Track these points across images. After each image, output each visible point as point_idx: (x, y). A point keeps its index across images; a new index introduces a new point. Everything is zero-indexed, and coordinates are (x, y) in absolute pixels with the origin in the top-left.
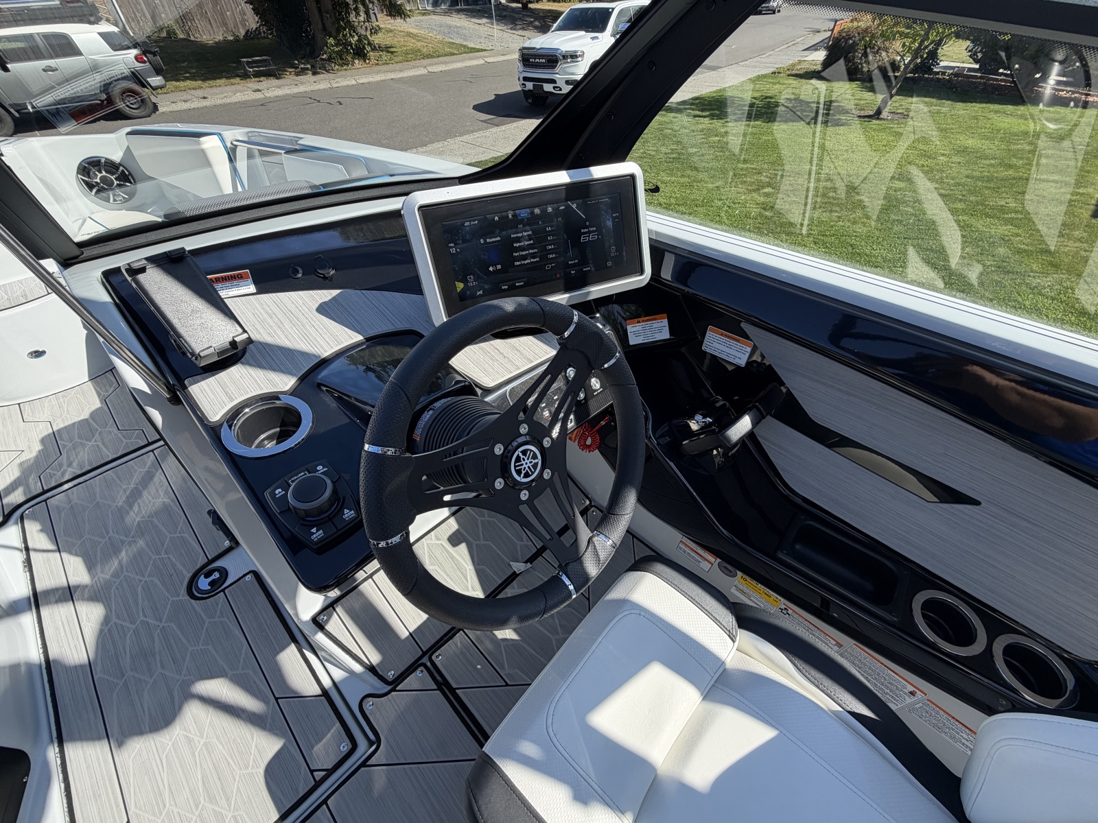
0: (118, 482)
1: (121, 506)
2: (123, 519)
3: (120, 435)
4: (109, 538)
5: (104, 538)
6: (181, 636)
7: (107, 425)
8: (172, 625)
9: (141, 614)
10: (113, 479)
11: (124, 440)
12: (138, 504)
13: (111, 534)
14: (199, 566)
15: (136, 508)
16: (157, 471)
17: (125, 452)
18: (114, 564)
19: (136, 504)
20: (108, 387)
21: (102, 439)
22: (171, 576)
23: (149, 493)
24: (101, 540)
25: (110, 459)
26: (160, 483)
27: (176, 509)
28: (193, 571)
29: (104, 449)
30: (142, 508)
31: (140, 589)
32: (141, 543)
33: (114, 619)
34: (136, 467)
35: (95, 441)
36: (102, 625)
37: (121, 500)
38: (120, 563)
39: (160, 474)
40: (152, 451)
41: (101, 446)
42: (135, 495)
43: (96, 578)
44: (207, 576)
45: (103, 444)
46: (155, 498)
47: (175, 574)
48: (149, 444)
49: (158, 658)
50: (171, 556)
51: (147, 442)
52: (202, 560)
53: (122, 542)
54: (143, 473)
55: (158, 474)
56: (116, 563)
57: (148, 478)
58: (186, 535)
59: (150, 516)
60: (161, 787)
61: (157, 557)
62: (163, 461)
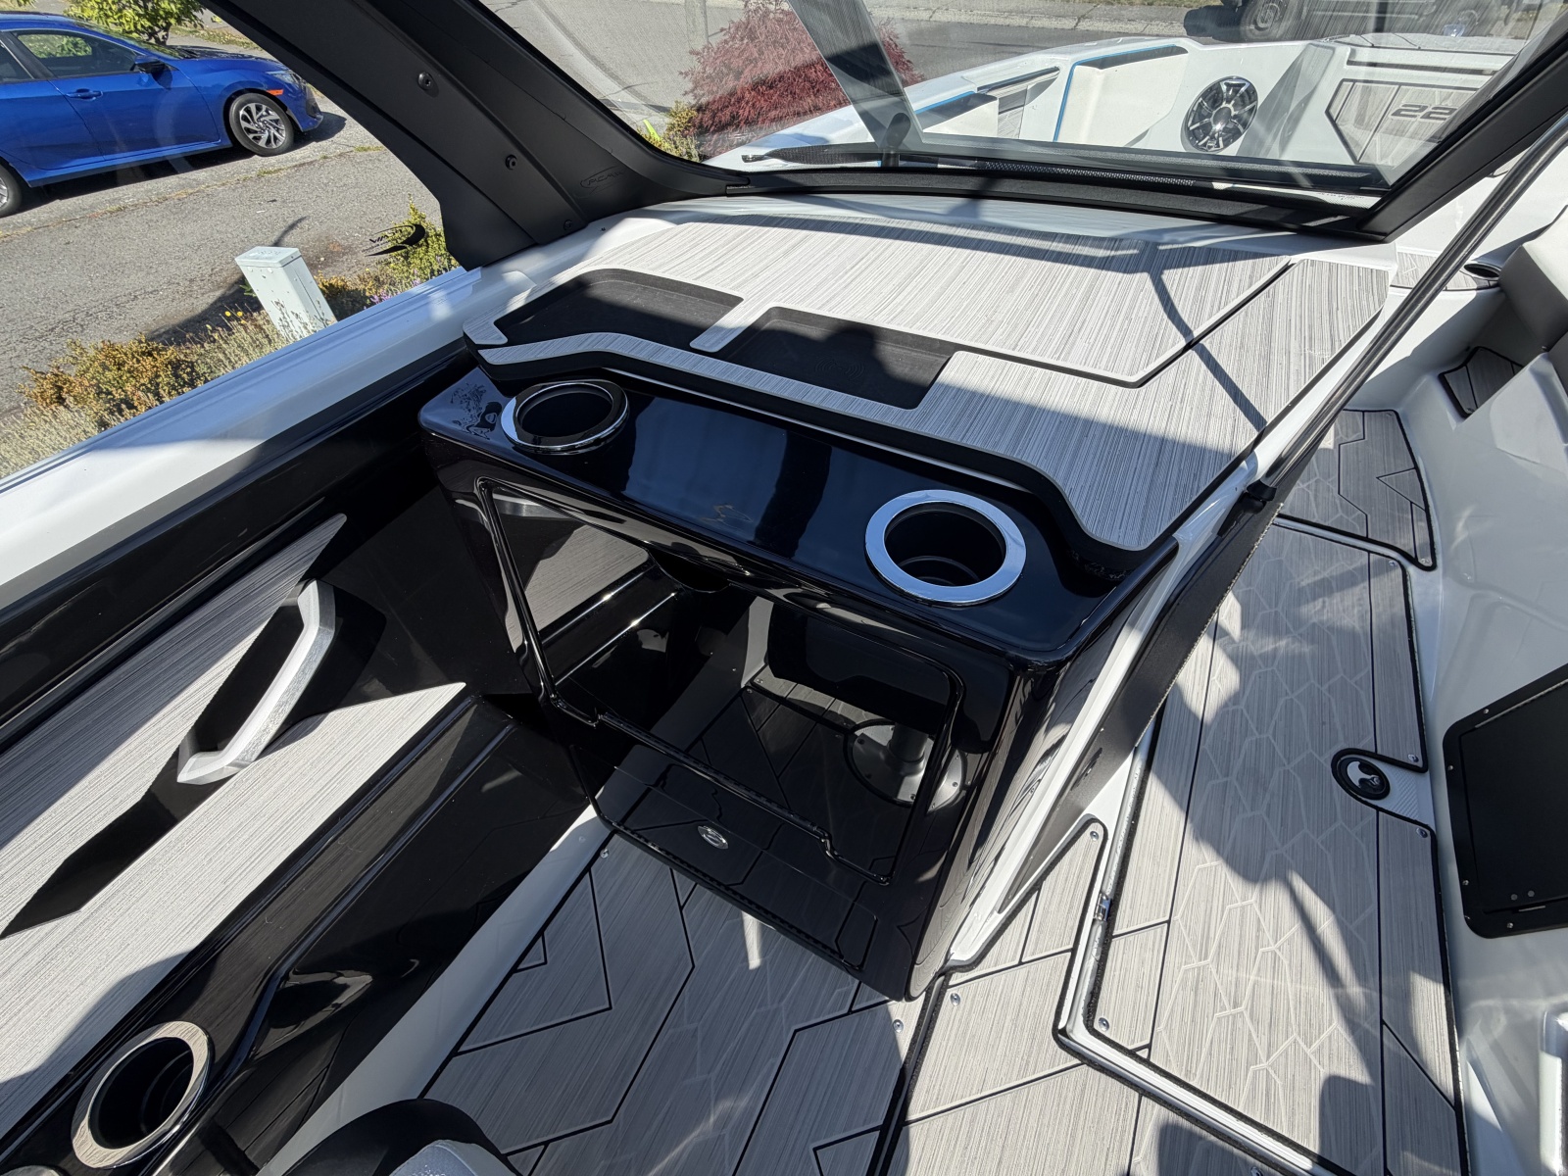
0: (1313, 556)
1: (1303, 587)
2: (1299, 605)
3: (1338, 502)
4: (1276, 612)
5: (1271, 607)
6: (1302, 805)
7: (1329, 477)
8: (1299, 779)
9: (1271, 731)
10: (1309, 549)
11: (1340, 510)
12: (1324, 602)
13: (1279, 609)
14: (1360, 746)
15: (1319, 603)
16: (1363, 581)
17: (1334, 526)
18: (1268, 645)
19: (1321, 600)
20: (1350, 431)
21: (1316, 490)
22: (1324, 723)
23: (1342, 601)
24: (1267, 607)
25: (1314, 521)
26: (1359, 599)
27: (1366, 650)
28: (1352, 746)
29: (1313, 505)
30: (1325, 611)
31: (1281, 702)
32: (1307, 649)
33: (1242, 706)
34: (1340, 555)
35: (1308, 487)
36: (1230, 699)
37: (1306, 581)
38: (1275, 650)
39: (1364, 588)
40: (1369, 552)
41: (1312, 498)
42: (1325, 588)
43: (1245, 644)
44: (1365, 767)
45: (1316, 497)
46: (1345, 610)
47: (1328, 726)
48: (1366, 539)
49: (1268, 796)
50: (1333, 700)
51: (1365, 535)
52: (1366, 744)
53: (1288, 632)
54: (1345, 570)
55: (1362, 585)
56: (1271, 647)
57: (1347, 581)
58: (1362, 693)
59: (1331, 629)
60: (1212, 935)
61: (1317, 685)
62: (1376, 575)
